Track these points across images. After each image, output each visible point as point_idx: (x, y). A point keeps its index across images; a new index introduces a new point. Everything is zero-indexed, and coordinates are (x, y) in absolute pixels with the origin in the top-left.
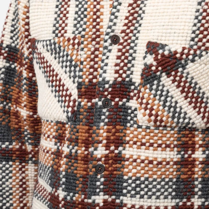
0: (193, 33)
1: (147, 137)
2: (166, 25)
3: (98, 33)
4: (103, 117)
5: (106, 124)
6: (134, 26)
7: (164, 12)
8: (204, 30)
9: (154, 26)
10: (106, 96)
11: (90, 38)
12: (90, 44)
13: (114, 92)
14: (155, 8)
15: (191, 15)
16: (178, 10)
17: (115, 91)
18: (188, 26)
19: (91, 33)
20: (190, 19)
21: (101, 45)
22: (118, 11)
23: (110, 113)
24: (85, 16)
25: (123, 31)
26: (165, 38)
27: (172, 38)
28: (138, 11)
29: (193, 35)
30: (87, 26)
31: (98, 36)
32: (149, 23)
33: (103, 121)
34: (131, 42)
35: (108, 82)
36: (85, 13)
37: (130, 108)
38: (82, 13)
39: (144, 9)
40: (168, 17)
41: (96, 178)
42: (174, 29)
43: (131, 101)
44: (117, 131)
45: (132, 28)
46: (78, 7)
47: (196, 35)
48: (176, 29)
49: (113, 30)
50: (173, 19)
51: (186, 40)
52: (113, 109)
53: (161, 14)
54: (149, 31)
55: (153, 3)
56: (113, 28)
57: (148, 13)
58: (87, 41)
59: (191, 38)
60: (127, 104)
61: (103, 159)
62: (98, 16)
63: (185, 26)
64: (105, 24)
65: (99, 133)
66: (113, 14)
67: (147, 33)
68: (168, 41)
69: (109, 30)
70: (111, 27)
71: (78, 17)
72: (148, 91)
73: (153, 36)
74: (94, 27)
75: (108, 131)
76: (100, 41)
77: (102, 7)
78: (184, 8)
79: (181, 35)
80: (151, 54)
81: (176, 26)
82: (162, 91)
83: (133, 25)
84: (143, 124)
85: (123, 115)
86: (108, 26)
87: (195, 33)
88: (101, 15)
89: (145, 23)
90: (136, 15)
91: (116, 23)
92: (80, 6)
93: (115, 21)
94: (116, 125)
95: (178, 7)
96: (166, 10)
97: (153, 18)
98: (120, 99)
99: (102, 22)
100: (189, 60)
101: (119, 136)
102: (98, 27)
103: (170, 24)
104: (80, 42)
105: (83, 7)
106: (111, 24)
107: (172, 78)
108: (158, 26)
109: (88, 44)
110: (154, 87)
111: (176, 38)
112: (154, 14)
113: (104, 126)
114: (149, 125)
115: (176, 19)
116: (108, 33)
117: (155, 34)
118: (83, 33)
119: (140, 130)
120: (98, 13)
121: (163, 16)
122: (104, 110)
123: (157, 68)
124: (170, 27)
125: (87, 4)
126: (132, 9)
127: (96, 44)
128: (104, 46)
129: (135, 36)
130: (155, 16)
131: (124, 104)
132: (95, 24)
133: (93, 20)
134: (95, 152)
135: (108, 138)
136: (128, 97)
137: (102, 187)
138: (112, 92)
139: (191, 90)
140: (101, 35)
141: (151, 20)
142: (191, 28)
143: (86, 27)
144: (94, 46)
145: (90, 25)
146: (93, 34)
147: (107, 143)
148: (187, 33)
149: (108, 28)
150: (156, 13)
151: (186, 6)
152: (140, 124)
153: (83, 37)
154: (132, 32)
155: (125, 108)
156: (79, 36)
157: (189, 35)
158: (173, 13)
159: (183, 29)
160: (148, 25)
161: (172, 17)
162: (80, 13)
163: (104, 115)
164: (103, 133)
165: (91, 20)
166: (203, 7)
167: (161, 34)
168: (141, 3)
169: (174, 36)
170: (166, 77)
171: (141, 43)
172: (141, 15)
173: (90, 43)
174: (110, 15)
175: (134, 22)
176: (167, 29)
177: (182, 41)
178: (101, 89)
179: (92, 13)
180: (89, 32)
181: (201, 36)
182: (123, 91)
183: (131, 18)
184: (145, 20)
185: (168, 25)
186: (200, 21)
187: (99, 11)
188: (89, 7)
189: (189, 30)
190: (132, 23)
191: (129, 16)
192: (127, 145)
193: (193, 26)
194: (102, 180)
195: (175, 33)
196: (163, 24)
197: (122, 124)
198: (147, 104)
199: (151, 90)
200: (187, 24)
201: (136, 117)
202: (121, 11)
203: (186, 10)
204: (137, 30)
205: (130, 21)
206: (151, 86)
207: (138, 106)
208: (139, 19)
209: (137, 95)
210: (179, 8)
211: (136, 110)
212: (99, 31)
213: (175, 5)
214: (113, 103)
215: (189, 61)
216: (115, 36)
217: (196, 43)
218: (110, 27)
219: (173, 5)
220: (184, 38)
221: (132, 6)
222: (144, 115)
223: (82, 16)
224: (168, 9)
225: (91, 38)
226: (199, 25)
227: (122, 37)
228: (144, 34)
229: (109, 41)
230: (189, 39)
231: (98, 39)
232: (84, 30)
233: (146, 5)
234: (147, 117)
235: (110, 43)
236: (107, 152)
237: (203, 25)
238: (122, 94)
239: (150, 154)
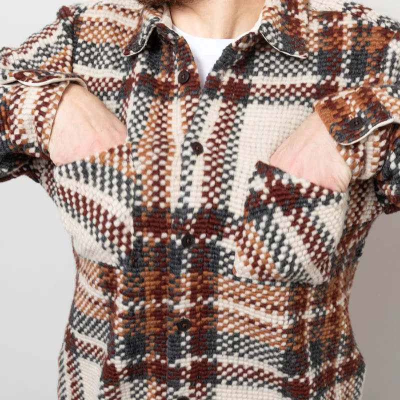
1: (248, 292)
4: (184, 261)
5: (189, 271)
10: (187, 232)
13: (199, 225)
17: (202, 223)
23: (193, 255)
33: (185, 266)
35: (191, 210)
37: (224, 250)
41: (180, 337)
43: (224, 239)
44: (205, 278)
52: (197, 249)
60: (218, 243)
61: (188, 313)
65: (180, 283)
72: (253, 229)
75: (193, 279)
82: (274, 234)
84: (243, 276)
85: (211, 258)
94: (203, 270)
98: (207, 235)
100: (320, 200)
101: (208, 284)
107: (292, 218)
110: (263, 225)
113: (186, 273)
114: (250, 278)
119: (237, 283)
122: (185, 251)
131: (213, 243)
134: (176, 307)
136: (220, 233)
137: (188, 347)
138: (196, 225)
139: (319, 241)
147: (192, 294)
152: (238, 275)
155: (214, 249)
163: (186, 258)
164: (186, 282)
170: (281, 213)
178: (181, 220)
182: (213, 224)
192: (220, 296)
194: (188, 338)
197: (210, 269)
198: (251, 248)
199: (258, 228)
201: (233, 264)
206: (258, 223)
207: (238, 249)
209: (237, 233)
211: (233, 253)
214: (197, 241)
222: (246, 264)
234: (250, 267)
236: (194, 304)
238: (211, 229)
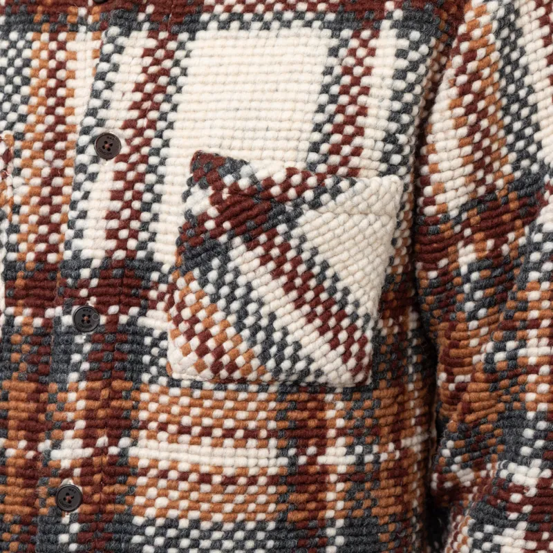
0: (314, 130)
1: (196, 411)
2: (245, 109)
3: (60, 128)
4: (76, 358)
5: (85, 376)
6: (158, 109)
7: (237, 74)
8: (345, 123)
9: (211, 110)
10: (83, 301)
11: (39, 140)
12: (40, 158)
13: (104, 289)
14: (216, 60)
15: (311, 83)
16: (277, 68)
17: (109, 285)
18: (302, 111)
19: (40, 128)
20: (309, 93)
21: (70, 159)
22: (115, 68)
23: (94, 346)
24: (26, 81)
25: (129, 124)
26: (242, 142)
27: (259, 143)
28: (170, 69)
29: (317, 136)
30: (32, 107)
31: (62, 137)
32: (200, 102)
33: (76, 367)
34: (150, 154)
35: (88, 262)
36: (27, 72)
37: (149, 332)
38: (18, 72)
39: (184, 63)
40: (248, 87)
41: (58, 522)
42: (266, 119)
43: (150, 313)
44: (116, 395)
45: (153, 115)
46: (6, 56)
47: (324, 135)
48: (271, 120)
49: (102, 120)
50: (263, 91)
51: (297, 149)
52: (103, 334)
53: (230, 79)
54: (199, 124)
55: (209, 47)
56: (102, 113)
57: (195, 75)
58: (30, 148)
59: (310, 143)
60: (142, 321)
61: (77, 471)
62: (62, 81)
63: (294, 110)
64: (81, 103)
65: (65, 401)
66: (100, 76)
67: (193, 129)
68: (250, 152)
69: (90, 121)
70: (97, 113)
71: (6, 84)
73: (210, 136)
74: (50, 111)
75: (91, 395)
76: (67, 148)
77: (73, 56)
78: (292, 64)
79: (283, 134)
80: (203, 187)
81: (270, 110)
82: (234, 286)
83: (156, 107)
84: (184, 376)
85: (130, 352)
86: (88, 109)
87: (320, 131)
88: (68, 78)
89: (189, 102)
90: (163, 80)
91: (109, 101)
92: (12, 53)
93: (106, 94)
94: (113, 378)
95: (277, 59)
96: (244, 69)
97: (209, 88)
98: (122, 307)
99: (73, 96)
100: (304, 202)
102: (60, 111)
103: (254, 104)
104: (12, 152)
105: (19, 55)
106: (97, 103)
107: (260, 250)
108: (224, 109)
109: (33, 158)
110: (213, 275)
111: (270, 144)
112: (211, 79)
113: (79, 381)
114: (198, 378)
115: (270, 91)
116: (88, 127)
117: (213, 132)
118: (20, 127)
120: (61, 74)
121: (236, 83)
122: (80, 339)
123: (219, 224)
124: (253, 114)
125: (30, 48)
126: (152, 64)
127: (56, 157)
128: (78, 163)
129: (160, 136)
130: (214, 83)
131: (133, 322)
132: (51, 101)
133: (47, 91)
134: (56, 454)
135: (89, 415)
136: (142, 302)
138: (99, 289)
139: (313, 283)
140: (70, 132)
141: (204, 92)
142: (310, 116)
143: (29, 110)
144: (50, 163)
145: (39, 104)
146: (46, 131)
147: (88, 427)
148: (301, 131)
149: (87, 115)
150: (217, 74)
151: (298, 58)
152: (175, 376)
153: (19, 139)
154: (152, 124)
155: (135, 333)
156: (7, 136)
157: (305, 135)
158: (263, 77)
159: (289, 120)
160: (194, 106)
161: (259, 87)
162: (10, 71)
163: (79, 351)
164: (77, 400)
165: (42, 92)
166: (342, 60)
167: (229, 133)
168: (178, 49)
169: (265, 139)
170: (243, 247)
171: (178, 157)
172: (176, 81)
173: (38, 155)
174: (92, 80)
175: (159, 97)
176: (247, 119)
177: (285, 150)
178: (70, 281)
179: (43, 73)
180: (35, 126)
181: (337, 138)
182: (130, 287)
183: (149, 87)
184: (187, 93)
185: (248, 107)
186: (333, 99)
187: (65, 68)
188: (38, 57)
189: (304, 122)
190: (152, 100)
191: (146, 82)
192: (143, 433)
193: (317, 112)
194: (75, 527)
195: (267, 129)
196: (235, 104)
197: (128, 375)
198: (194, 320)
199: (204, 283)
200: (299, 106)
201: (165, 356)
202: (122, 68)
203: (298, 67)
204: (166, 120)
205: (148, 97)
206: (204, 273)
207: (170, 326)
208: (171, 89)
210: (280, 63)
211: (163, 336)
212: (64, 123)
213: (268, 54)
214: (103, 319)
215: (305, 206)
216: (108, 137)
217: (324, 158)
218: (92, 112)
219: (262, 55)
220: (293, 144)
221: (153, 55)
223: (17, 80)
224: (250, 64)
225: (41, 140)
226: (331, 108)
227: (126, 140)
228: (186, 133)
229: (91, 150)
230: (306, 145)
231: (60, 145)
232: (22, 118)
233: (191, 54)
234: (193, 357)
235: (94, 156)
236: (89, 451)
237: (341, 109)
238: (128, 295)
239: (204, 456)
